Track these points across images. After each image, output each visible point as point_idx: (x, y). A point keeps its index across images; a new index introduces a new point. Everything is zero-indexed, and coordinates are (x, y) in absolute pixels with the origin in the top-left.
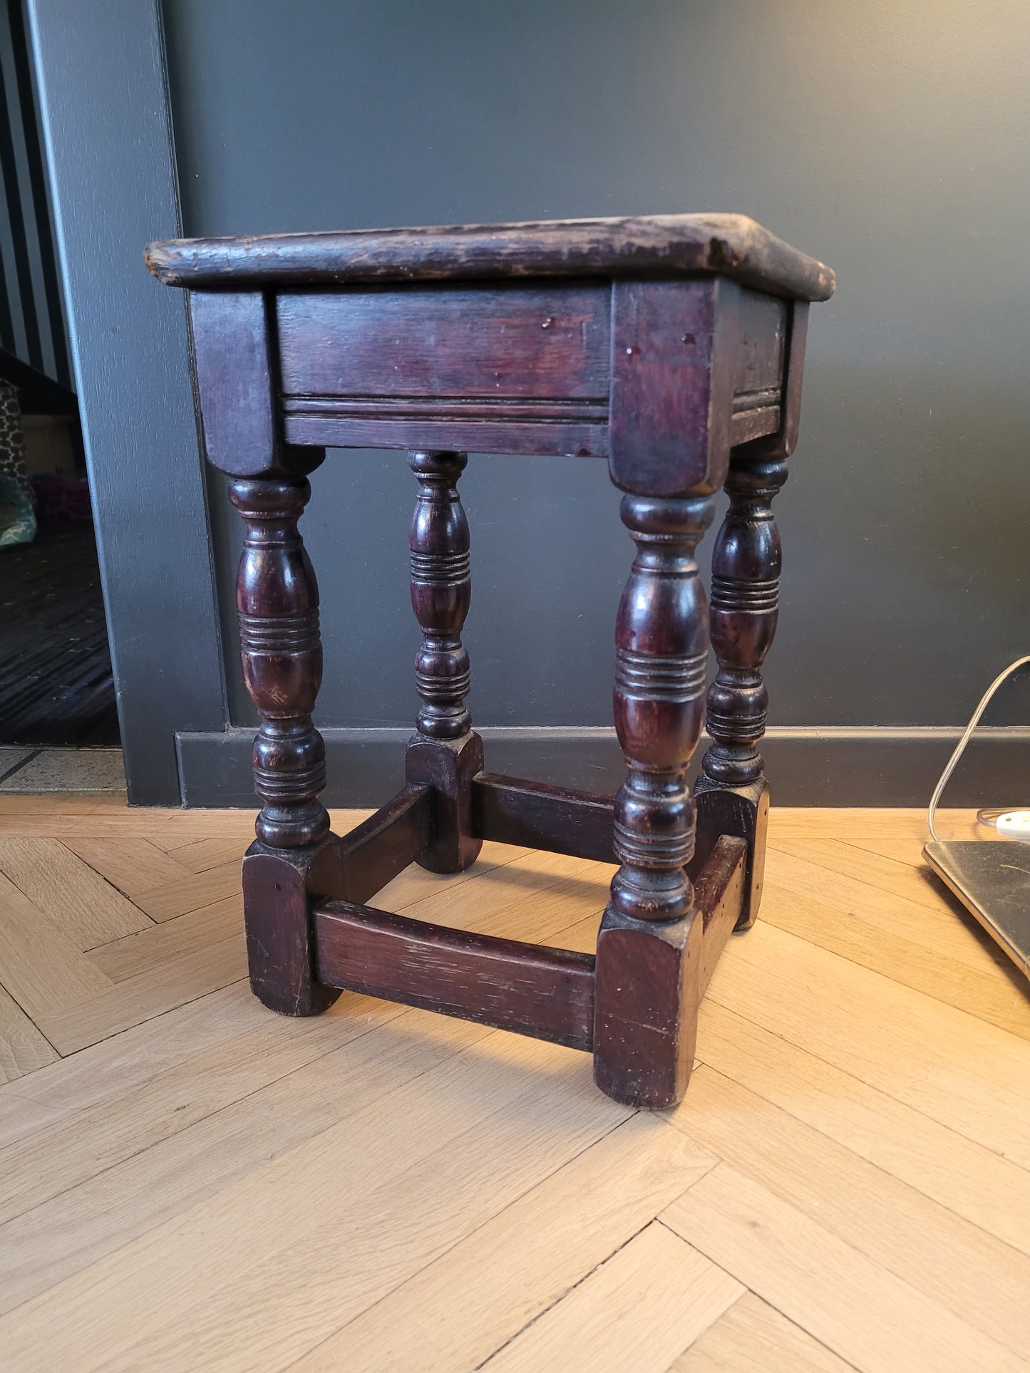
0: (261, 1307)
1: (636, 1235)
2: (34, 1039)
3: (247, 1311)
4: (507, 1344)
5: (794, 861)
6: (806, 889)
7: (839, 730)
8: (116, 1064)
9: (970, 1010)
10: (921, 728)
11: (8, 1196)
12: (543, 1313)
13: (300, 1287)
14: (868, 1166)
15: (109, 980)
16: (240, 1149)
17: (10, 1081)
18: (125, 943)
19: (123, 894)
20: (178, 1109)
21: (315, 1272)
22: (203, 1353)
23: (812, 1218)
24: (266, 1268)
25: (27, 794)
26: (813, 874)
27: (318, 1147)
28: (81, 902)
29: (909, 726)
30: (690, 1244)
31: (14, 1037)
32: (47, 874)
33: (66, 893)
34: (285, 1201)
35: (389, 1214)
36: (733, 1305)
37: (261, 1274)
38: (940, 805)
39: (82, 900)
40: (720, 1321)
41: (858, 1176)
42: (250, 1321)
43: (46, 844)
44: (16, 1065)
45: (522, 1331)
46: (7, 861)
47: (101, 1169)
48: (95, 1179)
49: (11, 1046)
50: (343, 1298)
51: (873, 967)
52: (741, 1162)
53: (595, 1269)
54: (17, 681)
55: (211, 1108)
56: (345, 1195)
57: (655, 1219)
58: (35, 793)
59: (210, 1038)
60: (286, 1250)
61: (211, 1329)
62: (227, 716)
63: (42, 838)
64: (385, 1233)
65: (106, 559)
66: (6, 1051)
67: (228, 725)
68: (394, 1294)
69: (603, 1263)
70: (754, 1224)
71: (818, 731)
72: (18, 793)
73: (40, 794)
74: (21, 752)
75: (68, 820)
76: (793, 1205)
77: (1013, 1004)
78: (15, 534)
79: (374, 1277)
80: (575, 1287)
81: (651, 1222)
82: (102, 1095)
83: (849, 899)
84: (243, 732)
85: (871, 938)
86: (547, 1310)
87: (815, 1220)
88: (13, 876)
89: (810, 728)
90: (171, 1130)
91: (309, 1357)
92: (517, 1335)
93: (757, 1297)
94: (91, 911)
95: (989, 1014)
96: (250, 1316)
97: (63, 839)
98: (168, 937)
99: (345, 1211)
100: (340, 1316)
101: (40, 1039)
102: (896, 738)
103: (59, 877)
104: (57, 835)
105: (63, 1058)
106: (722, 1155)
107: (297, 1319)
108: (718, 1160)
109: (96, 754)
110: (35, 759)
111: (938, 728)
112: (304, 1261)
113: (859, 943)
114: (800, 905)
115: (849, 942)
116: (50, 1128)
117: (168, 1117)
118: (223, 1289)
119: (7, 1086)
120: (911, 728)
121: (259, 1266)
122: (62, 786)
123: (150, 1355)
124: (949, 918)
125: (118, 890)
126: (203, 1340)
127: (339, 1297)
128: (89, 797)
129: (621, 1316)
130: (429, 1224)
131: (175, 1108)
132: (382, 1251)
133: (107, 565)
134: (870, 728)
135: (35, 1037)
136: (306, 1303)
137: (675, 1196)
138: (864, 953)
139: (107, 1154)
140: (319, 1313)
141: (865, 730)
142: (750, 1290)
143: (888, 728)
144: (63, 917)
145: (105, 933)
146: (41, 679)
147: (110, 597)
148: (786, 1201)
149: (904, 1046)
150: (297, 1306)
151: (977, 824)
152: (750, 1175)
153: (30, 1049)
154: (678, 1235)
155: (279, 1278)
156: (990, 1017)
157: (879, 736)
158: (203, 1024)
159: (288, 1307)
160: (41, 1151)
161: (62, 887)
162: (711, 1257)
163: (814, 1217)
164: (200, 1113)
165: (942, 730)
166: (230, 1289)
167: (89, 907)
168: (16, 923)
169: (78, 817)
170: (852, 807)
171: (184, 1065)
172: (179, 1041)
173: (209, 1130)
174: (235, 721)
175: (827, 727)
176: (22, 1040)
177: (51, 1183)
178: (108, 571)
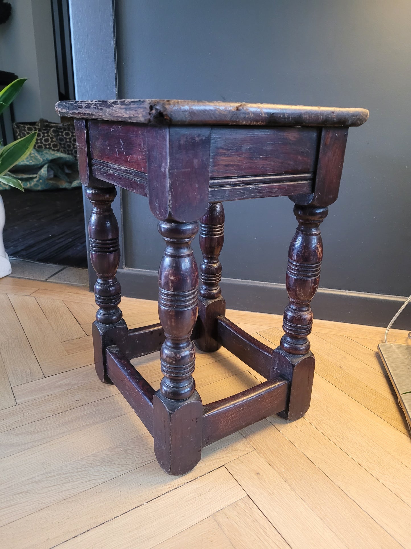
0: (84, 469)
1: (215, 470)
2: (38, 370)
3: (80, 470)
4: (159, 497)
5: (326, 343)
6: (326, 355)
7: (356, 293)
8: (61, 382)
9: (373, 411)
10: (392, 296)
11: (17, 420)
12: (174, 489)
13: (98, 465)
14: (308, 461)
15: (67, 353)
16: (92, 417)
17: (27, 382)
18: (75, 341)
19: (79, 323)
20: (76, 401)
21: (104, 462)
22: (62, 480)
23: (280, 475)
24: (89, 457)
25: (58, 283)
26: (332, 349)
27: (117, 421)
28: (64, 325)
29: (386, 294)
30: (233, 476)
31: (32, 368)
32: (56, 313)
33: (61, 321)
34: (101, 437)
35: (134, 447)
36: (240, 499)
37: (87, 459)
38: (392, 327)
39: (65, 324)
40: (234, 504)
41: (303, 464)
42: (80, 473)
43: (59, 302)
44: (30, 378)
45: (165, 494)
46: (45, 307)
47: (47, 416)
48: (44, 419)
49: (30, 371)
50: (110, 472)
51: (341, 389)
52: (262, 451)
53: (197, 478)
54: (64, 240)
55: (87, 402)
56: (121, 438)
57: (224, 465)
58: (60, 283)
59: (93, 378)
60: (97, 453)
61: (67, 474)
62: (124, 263)
63: (58, 300)
64: (130, 453)
65: (86, 203)
66: (28, 372)
67: (124, 267)
68: (127, 474)
69: (200, 477)
70: (258, 474)
71: (347, 293)
72: (55, 283)
73: (62, 283)
74: (60, 267)
75: (68, 295)
76: (275, 469)
77: (392, 411)
78: (77, 183)
79: (123, 467)
80: (188, 483)
81: (222, 466)
82: (54, 392)
83: (342, 361)
84: (129, 270)
85: (345, 377)
86: (176, 488)
87: (281, 476)
88: (45, 312)
89: (344, 291)
90: (72, 407)
91: (94, 488)
92: (163, 495)
93: (250, 498)
94: (67, 328)
95: (380, 413)
96: (80, 472)
97: (64, 301)
98: (89, 341)
99: (120, 444)
100: (107, 477)
101: (40, 370)
102: (380, 299)
103: (60, 315)
104: (63, 299)
105: (45, 377)
106: (255, 448)
107: (94, 476)
108: (254, 449)
109: (84, 271)
110: (63, 271)
111: (399, 297)
112: (102, 457)
113: (339, 378)
114: (321, 360)
115: (335, 377)
116: (35, 400)
117: (73, 403)
118: (74, 461)
119: (26, 384)
120: (387, 295)
121: (87, 456)
122: (69, 282)
123: (46, 478)
124: (381, 374)
125: (78, 322)
126: (63, 476)
127: (109, 471)
128: (78, 287)
129: (200, 495)
130: (146, 453)
131: (76, 400)
132: (128, 459)
133: (86, 205)
134: (370, 293)
135: (38, 369)
136: (98, 471)
137: (233, 459)
138: (339, 383)
139: (50, 412)
140: (102, 475)
141: (367, 294)
142: (248, 496)
143: (377, 294)
144: (58, 329)
145: (69, 336)
146: (72, 241)
147: (86, 217)
148: (273, 468)
149: (341, 420)
150: (95, 471)
151: (408, 338)
152: (263, 457)
153: (36, 373)
154: (229, 472)
155: (92, 461)
156: (380, 414)
157: (373, 297)
158: (92, 373)
159: (92, 471)
160: (30, 407)
161: (60, 318)
162: (238, 482)
163: (281, 475)
164: (83, 403)
165: (400, 298)
166: (76, 462)
167: (67, 327)
168: (42, 329)
169: (72, 294)
170: (358, 324)
171: (82, 386)
172: (83, 377)
173: (84, 409)
174: (127, 266)
175: (352, 292)
176: (34, 370)
177: (31, 418)
178: (86, 207)
